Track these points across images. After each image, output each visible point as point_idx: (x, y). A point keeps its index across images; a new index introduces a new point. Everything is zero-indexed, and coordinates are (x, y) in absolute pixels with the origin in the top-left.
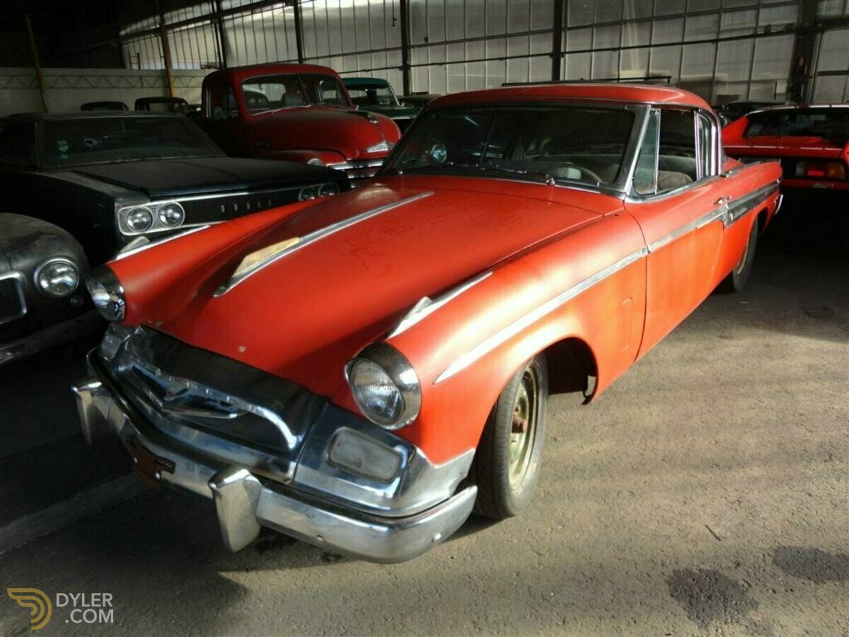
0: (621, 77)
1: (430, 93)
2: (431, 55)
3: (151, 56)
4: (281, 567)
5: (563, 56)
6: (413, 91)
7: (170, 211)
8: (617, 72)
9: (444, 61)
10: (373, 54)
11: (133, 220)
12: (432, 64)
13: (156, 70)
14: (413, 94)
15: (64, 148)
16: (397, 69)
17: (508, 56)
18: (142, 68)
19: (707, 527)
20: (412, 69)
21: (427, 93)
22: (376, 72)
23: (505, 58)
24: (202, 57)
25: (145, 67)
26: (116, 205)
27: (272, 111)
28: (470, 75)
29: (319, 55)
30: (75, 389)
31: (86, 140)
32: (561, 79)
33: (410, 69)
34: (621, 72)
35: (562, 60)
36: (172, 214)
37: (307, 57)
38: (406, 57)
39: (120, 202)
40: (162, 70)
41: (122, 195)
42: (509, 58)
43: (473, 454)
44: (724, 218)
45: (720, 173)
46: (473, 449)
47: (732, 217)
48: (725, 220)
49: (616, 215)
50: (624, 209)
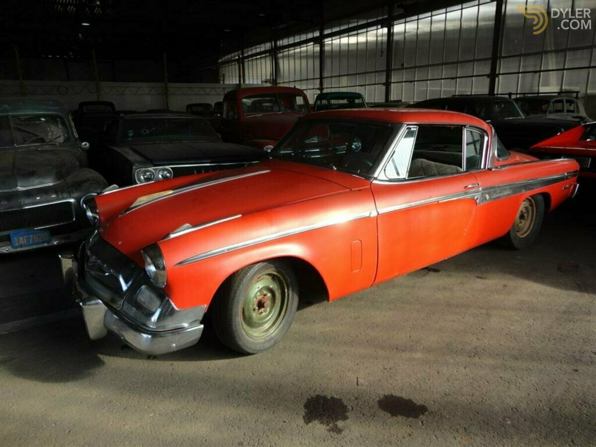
0: (540, 92)
1: (403, 101)
2: (405, 76)
3: (234, 75)
4: (126, 357)
5: (498, 77)
6: (392, 99)
7: (165, 172)
8: (537, 88)
9: (413, 80)
10: (367, 75)
11: (143, 176)
12: (405, 82)
13: (233, 84)
14: (391, 101)
15: (131, 134)
16: (382, 85)
17: (458, 76)
18: (225, 83)
19: (357, 378)
20: (392, 84)
21: (401, 101)
22: (368, 86)
23: (456, 78)
24: (263, 76)
25: (227, 82)
26: (134, 167)
27: (257, 115)
28: (445, 89)
29: (333, 75)
30: (60, 256)
31: (143, 130)
32: (496, 93)
33: (391, 85)
34: (540, 88)
35: (497, 79)
36: (166, 174)
37: (325, 76)
38: (388, 77)
39: (136, 166)
40: (236, 84)
41: (140, 163)
42: (459, 78)
43: (205, 308)
44: (476, 197)
45: (489, 167)
46: (206, 306)
47: (488, 197)
48: (477, 199)
49: (360, 190)
50: (369, 187)
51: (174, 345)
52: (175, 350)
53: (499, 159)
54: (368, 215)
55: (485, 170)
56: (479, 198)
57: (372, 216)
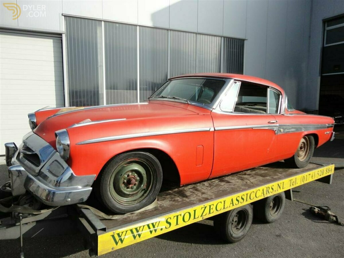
43: (95, 176)
44: (275, 130)
45: (282, 113)
46: (95, 175)
47: (282, 130)
48: (276, 130)
49: (204, 115)
50: (210, 113)
51: (70, 199)
52: (70, 204)
53: (288, 110)
54: (209, 130)
55: (280, 115)
56: (277, 130)
57: (211, 130)
